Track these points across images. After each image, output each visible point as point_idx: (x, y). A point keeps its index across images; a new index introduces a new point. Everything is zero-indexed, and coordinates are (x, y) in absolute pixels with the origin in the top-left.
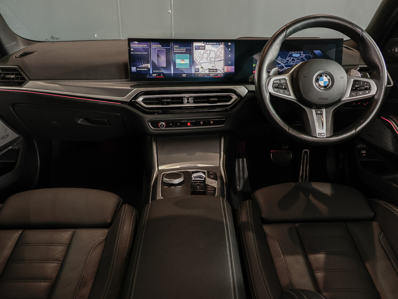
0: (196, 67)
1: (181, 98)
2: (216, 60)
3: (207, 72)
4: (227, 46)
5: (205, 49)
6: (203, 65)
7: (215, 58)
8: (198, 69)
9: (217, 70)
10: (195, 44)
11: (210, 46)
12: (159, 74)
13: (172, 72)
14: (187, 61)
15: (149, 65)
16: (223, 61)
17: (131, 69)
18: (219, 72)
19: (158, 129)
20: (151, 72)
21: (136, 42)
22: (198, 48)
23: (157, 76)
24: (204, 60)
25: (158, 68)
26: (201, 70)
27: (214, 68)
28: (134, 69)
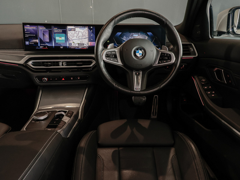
0: (70, 42)
1: (58, 62)
2: (83, 37)
3: (77, 45)
4: (90, 29)
5: (75, 31)
6: (74, 41)
7: (82, 36)
8: (71, 43)
9: (83, 44)
10: (69, 27)
11: (79, 28)
12: (45, 46)
13: (54, 45)
14: (63, 38)
15: (37, 41)
16: (87, 39)
17: (25, 43)
18: (85, 46)
19: (42, 82)
20: (39, 45)
21: (28, 26)
22: (71, 30)
23: (43, 47)
24: (75, 38)
25: (44, 43)
26: (73, 44)
27: (82, 43)
28: (27, 43)
